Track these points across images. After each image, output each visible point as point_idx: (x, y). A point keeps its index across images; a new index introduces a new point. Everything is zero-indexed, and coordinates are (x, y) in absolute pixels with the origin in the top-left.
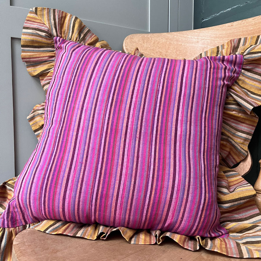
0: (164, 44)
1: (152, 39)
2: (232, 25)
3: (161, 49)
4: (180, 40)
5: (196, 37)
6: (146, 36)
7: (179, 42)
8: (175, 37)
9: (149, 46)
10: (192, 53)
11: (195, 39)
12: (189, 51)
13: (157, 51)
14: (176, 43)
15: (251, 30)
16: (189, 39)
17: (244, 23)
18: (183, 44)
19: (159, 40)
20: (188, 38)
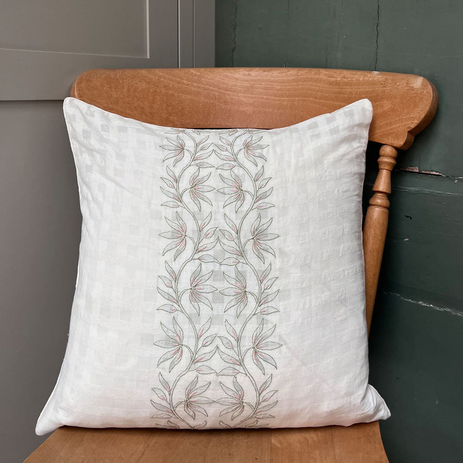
0: (146, 93)
1: (123, 82)
2: (249, 75)
3: (142, 101)
4: (171, 86)
5: (195, 84)
6: (113, 76)
7: (170, 89)
8: (162, 79)
9: (122, 96)
10: (192, 111)
11: (195, 87)
12: (188, 107)
13: (136, 105)
14: (164, 92)
15: (278, 90)
16: (184, 86)
17: (267, 76)
18: (176, 94)
19: (136, 83)
20: (184, 83)
